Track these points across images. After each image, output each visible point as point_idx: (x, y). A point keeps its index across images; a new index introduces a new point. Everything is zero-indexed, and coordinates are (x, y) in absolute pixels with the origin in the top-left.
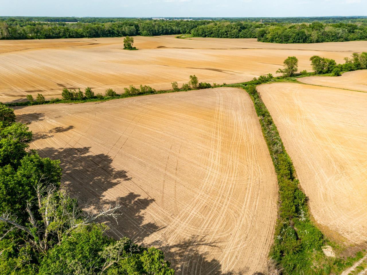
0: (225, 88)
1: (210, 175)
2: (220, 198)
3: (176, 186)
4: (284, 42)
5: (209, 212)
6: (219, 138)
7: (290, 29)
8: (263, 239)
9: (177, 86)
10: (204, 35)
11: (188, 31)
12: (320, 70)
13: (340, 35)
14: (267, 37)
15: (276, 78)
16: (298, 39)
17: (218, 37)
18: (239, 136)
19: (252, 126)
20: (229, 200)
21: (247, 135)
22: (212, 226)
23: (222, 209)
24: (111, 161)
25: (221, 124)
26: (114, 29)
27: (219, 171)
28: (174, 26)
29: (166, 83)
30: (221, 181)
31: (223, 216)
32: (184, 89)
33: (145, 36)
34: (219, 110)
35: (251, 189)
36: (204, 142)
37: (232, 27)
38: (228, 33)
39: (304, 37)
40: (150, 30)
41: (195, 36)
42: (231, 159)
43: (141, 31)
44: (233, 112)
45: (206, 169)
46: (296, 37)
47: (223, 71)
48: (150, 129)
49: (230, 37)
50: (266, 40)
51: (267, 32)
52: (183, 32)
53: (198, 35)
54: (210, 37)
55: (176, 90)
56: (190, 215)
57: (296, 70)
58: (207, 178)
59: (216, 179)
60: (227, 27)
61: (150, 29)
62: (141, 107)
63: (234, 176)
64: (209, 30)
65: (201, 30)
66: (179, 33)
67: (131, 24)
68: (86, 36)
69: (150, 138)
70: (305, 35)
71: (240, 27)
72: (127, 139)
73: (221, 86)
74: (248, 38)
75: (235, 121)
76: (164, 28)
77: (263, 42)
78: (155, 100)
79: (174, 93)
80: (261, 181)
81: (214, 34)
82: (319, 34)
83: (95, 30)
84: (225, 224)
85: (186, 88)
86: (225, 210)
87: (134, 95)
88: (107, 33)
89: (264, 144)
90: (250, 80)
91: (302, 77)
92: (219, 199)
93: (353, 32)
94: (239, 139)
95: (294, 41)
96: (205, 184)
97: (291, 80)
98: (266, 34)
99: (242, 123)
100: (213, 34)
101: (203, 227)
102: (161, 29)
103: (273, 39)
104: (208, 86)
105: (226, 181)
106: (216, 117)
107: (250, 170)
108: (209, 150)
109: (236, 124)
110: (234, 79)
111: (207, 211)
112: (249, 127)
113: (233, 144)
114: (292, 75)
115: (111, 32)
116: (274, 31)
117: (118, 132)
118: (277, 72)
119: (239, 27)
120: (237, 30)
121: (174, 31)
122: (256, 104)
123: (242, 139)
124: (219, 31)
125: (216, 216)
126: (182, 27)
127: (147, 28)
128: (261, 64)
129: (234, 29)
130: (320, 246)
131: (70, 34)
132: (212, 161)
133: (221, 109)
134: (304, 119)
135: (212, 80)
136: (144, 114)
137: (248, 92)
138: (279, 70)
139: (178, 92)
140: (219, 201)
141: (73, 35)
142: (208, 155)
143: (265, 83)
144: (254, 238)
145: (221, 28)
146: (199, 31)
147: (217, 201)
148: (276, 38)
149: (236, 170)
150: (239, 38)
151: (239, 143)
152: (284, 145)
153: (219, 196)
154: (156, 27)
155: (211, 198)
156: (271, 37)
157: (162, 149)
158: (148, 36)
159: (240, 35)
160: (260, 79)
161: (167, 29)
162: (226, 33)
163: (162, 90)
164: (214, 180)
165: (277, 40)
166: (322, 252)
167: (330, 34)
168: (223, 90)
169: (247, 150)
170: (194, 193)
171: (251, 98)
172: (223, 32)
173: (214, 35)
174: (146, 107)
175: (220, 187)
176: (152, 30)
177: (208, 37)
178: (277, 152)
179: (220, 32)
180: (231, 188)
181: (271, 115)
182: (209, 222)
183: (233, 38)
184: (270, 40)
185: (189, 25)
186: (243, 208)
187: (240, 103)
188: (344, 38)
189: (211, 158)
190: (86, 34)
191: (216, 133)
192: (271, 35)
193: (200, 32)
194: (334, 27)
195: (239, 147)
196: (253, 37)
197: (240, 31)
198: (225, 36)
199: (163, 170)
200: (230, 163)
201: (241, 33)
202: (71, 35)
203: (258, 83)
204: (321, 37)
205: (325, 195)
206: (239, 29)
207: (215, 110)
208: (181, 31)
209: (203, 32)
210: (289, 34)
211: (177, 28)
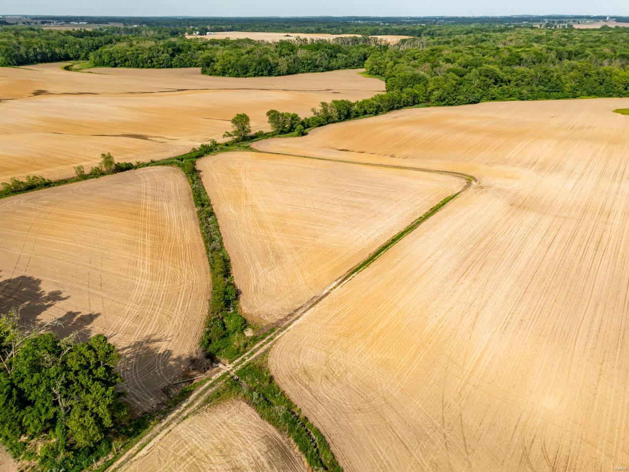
0: (152, 167)
1: (140, 286)
2: (152, 306)
3: (104, 302)
4: (241, 76)
5: (141, 320)
6: (148, 243)
7: (247, 55)
8: (193, 334)
9: (83, 172)
10: (112, 63)
11: (83, 55)
12: (280, 129)
13: (317, 62)
14: (215, 67)
15: (223, 145)
16: (260, 70)
17: (138, 67)
18: (172, 236)
19: (188, 221)
20: (161, 307)
21: (181, 234)
22: (145, 331)
23: (155, 315)
24: (39, 281)
25: (149, 223)
27: (150, 280)
28: (56, 47)
29: (65, 167)
30: (152, 290)
31: (156, 321)
32: (95, 175)
34: (146, 204)
35: (183, 293)
36: (130, 249)
37: (158, 49)
38: (153, 59)
39: (269, 68)
40: (10, 56)
41: (96, 65)
42: (163, 265)
44: (165, 205)
45: (135, 280)
46: (258, 68)
47: (150, 138)
48: (58, 242)
49: (157, 66)
50: (214, 73)
51: (214, 59)
52: (75, 57)
53: (103, 64)
54: (125, 66)
55: (83, 177)
56: (122, 326)
57: (250, 131)
58: (137, 289)
59: (146, 289)
60: (150, 49)
61: (11, 54)
62: (36, 210)
63: (166, 283)
64: (120, 54)
65: (106, 55)
66: (67, 58)
69: (61, 253)
70: (270, 64)
71: (173, 50)
72: (30, 258)
73: (147, 165)
74: (187, 67)
75: (167, 218)
76: (38, 50)
77: (211, 75)
78: (54, 197)
79: (80, 182)
80: (194, 283)
81: (130, 62)
82: (290, 61)
84: (158, 328)
85: (97, 174)
86: (158, 316)
87: (19, 191)
89: (200, 241)
90: (188, 151)
91: (258, 140)
92: (150, 307)
93: (336, 57)
94: (172, 239)
95: (255, 73)
96: (135, 295)
97: (243, 147)
98: (212, 63)
99: (176, 218)
100: (128, 61)
101: (137, 334)
102: (33, 52)
103: (225, 70)
104: (129, 167)
105: (157, 289)
106: (143, 214)
107: (183, 274)
108: (136, 258)
109: (168, 221)
110: (165, 151)
111: (139, 319)
112: (184, 223)
113: (165, 247)
114: (245, 139)
116: (224, 59)
117: (13, 250)
118: (224, 136)
119: (170, 49)
120: (168, 55)
121: (57, 54)
122: (194, 189)
123: (176, 239)
124: (138, 56)
125: (149, 322)
126: (71, 48)
127: (5, 52)
128: (205, 120)
129: (163, 53)
130: (242, 330)
132: (141, 270)
133: (149, 202)
134: (249, 205)
135: (134, 155)
136: (43, 220)
137: (184, 171)
138: (226, 134)
139: (87, 181)
140: (151, 309)
142: (135, 264)
143: (208, 154)
144: (185, 334)
145: (141, 52)
146: (103, 57)
147: (149, 309)
148: (229, 68)
149: (168, 276)
150: (172, 67)
151: (172, 245)
152: (224, 241)
153: (151, 305)
154: (22, 49)
155: (143, 307)
156: (220, 67)
157: (79, 265)
158: (8, 66)
159: (174, 64)
160: (201, 150)
161: (43, 52)
162: (149, 61)
163: (61, 179)
164: (144, 290)
165: (231, 73)
166: (244, 334)
167: (305, 61)
168: (151, 170)
169: (181, 253)
170: (123, 306)
171: (188, 180)
172: (145, 59)
173: (130, 64)
174: (43, 209)
175: (151, 295)
176: (15, 56)
177: (121, 66)
178: (214, 249)
179: (140, 58)
180: (163, 295)
181: (212, 203)
182: (142, 329)
183: (163, 67)
184: (220, 72)
185: (84, 45)
186: (175, 312)
187: (173, 190)
188: (324, 67)
189: (140, 267)
191: (144, 237)
192: (221, 65)
193: (106, 58)
194: (309, 50)
195: (172, 249)
196: (195, 66)
197: (173, 55)
198: (149, 65)
199: (85, 288)
200: (162, 270)
201: (174, 59)
203: (199, 156)
204: (293, 66)
205: (256, 287)
206: (171, 53)
207: (141, 203)
208: (71, 56)
209: (111, 58)
210: (247, 62)
211: (62, 50)
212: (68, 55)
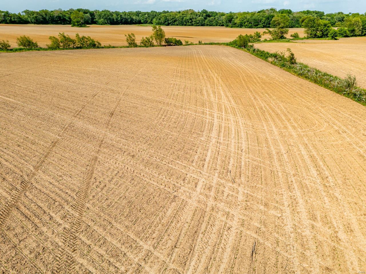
0: (201, 45)
4: (253, 27)
7: (259, 13)
9: (134, 40)
10: (166, 23)
11: (149, 21)
14: (236, 21)
16: (268, 23)
17: (183, 25)
26: (65, 16)
28: (134, 16)
33: (101, 25)
37: (197, 14)
38: (193, 20)
40: (107, 18)
41: (156, 24)
43: (97, 19)
46: (266, 22)
49: (195, 25)
50: (234, 26)
51: (235, 17)
52: (144, 22)
53: (161, 23)
54: (174, 25)
64: (172, 17)
65: (163, 18)
66: (139, 23)
67: (86, 12)
68: (32, 22)
71: (206, 15)
73: (196, 44)
74: (214, 26)
76: (123, 17)
81: (178, 22)
83: (42, 16)
85: (147, 44)
88: (56, 19)
95: (264, 26)
98: (234, 19)
102: (120, 18)
103: (242, 24)
104: (178, 43)
115: (62, 18)
116: (242, 16)
118: (264, 33)
119: (204, 14)
120: (202, 17)
121: (134, 20)
124: (183, 18)
126: (143, 17)
127: (104, 16)
129: (199, 16)
131: (11, 19)
141: (15, 20)
145: (185, 15)
146: (161, 19)
148: (245, 22)
150: (204, 26)
154: (114, 16)
158: (105, 24)
159: (206, 23)
161: (126, 18)
162: (190, 21)
165: (247, 25)
172: (187, 20)
173: (178, 23)
176: (110, 19)
177: (172, 25)
183: (199, 26)
184: (239, 25)
185: (150, 15)
190: (31, 20)
192: (240, 20)
193: (163, 20)
196: (219, 25)
197: (205, 18)
198: (190, 24)
201: (206, 21)
202: (13, 20)
204: (291, 22)
208: (142, 21)
209: (166, 19)
210: (259, 18)
211: (137, 17)
212: (140, 21)
